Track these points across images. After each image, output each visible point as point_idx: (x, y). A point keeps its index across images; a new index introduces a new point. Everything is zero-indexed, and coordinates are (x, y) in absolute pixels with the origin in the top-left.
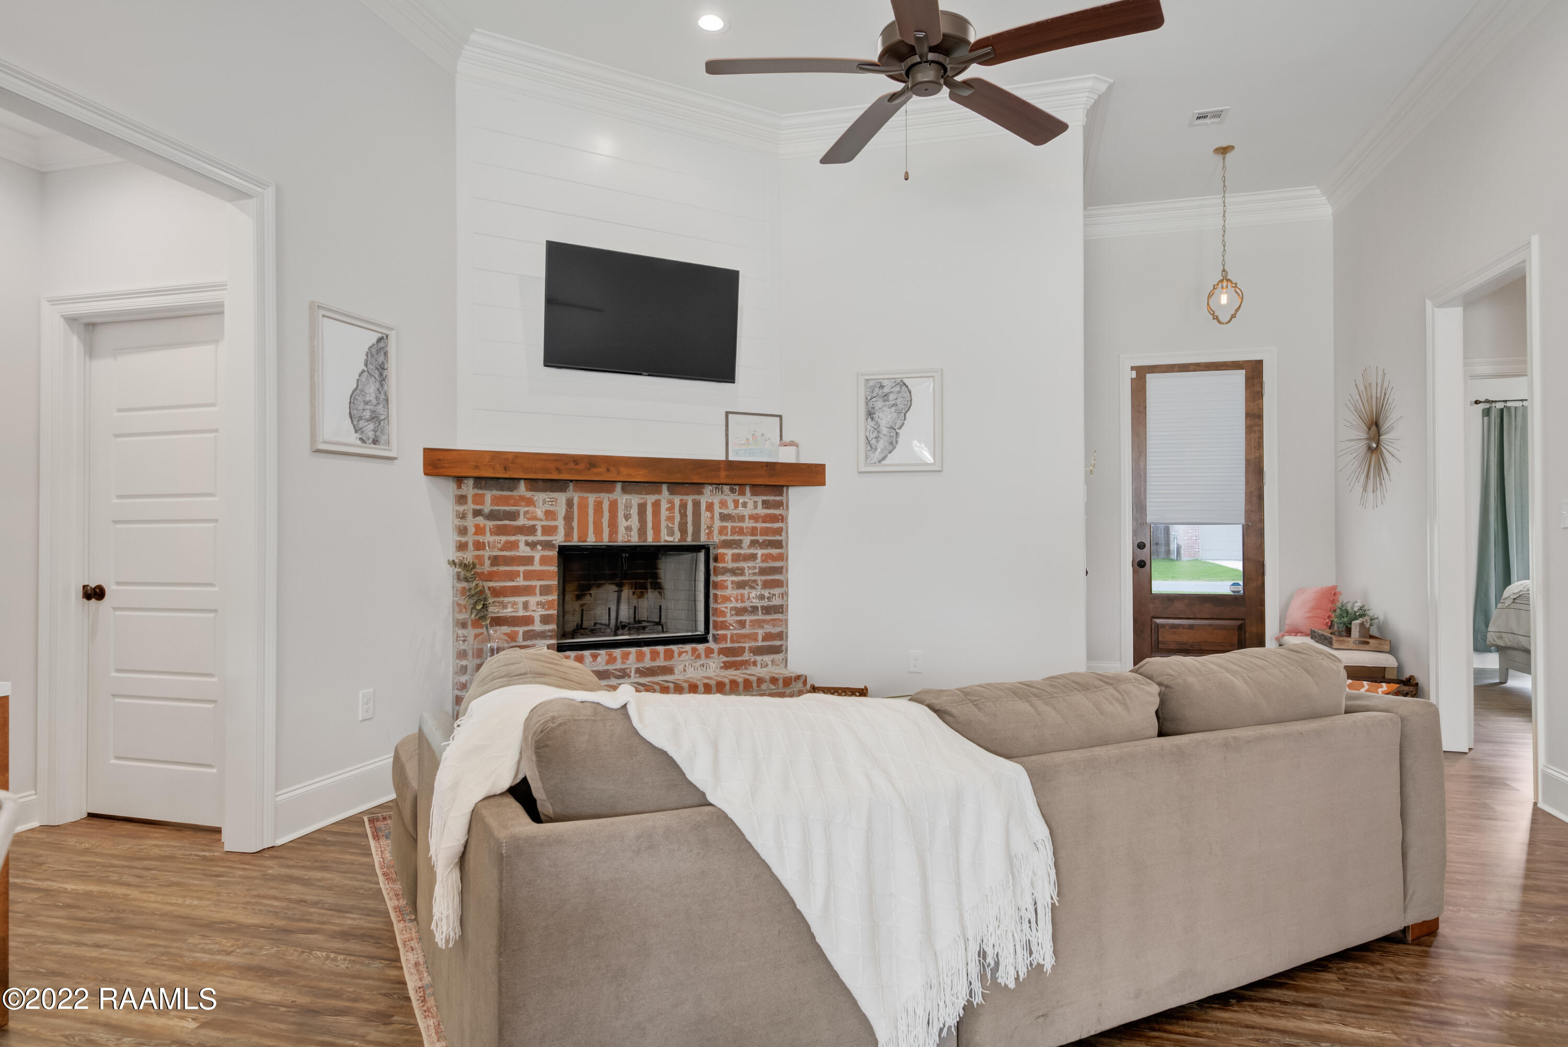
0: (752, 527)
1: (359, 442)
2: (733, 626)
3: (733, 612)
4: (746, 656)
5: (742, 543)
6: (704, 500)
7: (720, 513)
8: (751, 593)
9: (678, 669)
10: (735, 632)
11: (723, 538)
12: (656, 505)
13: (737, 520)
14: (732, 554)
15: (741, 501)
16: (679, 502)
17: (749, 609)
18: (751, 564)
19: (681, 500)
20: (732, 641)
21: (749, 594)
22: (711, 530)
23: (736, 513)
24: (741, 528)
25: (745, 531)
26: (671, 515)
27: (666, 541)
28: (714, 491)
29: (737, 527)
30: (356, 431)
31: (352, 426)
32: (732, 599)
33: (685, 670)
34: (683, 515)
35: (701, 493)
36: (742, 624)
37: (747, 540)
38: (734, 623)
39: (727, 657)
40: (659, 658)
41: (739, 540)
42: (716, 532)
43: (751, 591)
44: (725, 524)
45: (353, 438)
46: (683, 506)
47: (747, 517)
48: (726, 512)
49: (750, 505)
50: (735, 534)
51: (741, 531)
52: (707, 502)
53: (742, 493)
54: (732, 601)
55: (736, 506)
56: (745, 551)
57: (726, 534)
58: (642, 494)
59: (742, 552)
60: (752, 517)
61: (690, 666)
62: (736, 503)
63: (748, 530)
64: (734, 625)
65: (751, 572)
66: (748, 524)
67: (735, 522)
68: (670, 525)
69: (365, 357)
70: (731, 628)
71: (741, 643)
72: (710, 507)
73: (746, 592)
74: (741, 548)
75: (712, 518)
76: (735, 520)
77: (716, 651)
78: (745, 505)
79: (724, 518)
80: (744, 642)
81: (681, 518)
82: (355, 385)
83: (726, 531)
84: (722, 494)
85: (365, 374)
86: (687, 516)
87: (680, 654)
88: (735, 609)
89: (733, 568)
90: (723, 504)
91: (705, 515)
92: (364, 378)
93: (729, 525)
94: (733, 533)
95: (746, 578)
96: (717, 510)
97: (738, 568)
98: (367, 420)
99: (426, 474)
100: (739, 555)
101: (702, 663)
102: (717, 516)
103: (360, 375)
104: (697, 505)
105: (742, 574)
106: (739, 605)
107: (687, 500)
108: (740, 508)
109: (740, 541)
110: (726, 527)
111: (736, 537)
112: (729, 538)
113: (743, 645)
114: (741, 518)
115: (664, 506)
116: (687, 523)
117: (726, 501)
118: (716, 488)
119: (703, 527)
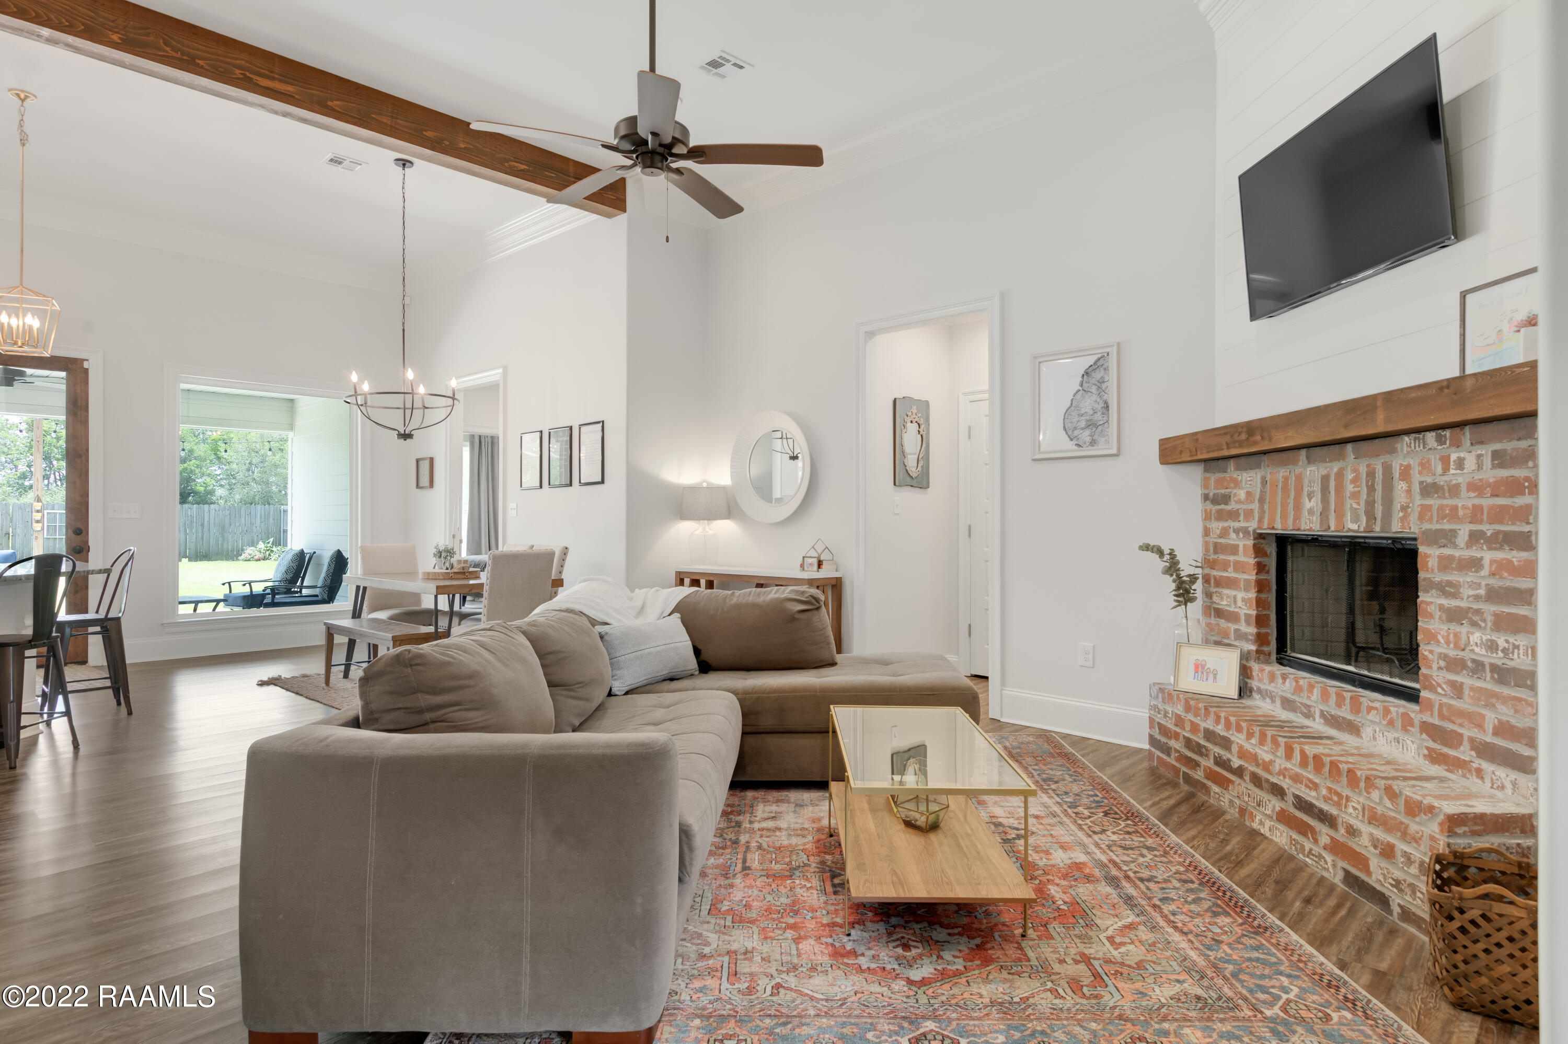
0: (1474, 506)
1: (1076, 448)
2: (1443, 689)
3: (1442, 664)
4: (1464, 753)
5: (1455, 537)
6: (1397, 463)
7: (1421, 483)
8: (1472, 633)
9: (1367, 732)
10: (1445, 700)
11: (1426, 526)
12: (1340, 476)
13: (1447, 494)
14: (1439, 557)
15: (1454, 457)
16: (1365, 469)
17: (1469, 664)
18: (1470, 577)
19: (1368, 466)
20: (1442, 717)
21: (1468, 633)
22: (1406, 512)
23: (1446, 481)
24: (1455, 509)
25: (1461, 513)
26: (1356, 489)
27: (1350, 530)
28: (1413, 445)
29: (1447, 506)
30: (1072, 440)
31: (1067, 436)
32: (1440, 637)
33: (1375, 739)
34: (1371, 489)
35: (1393, 451)
36: (1457, 689)
37: (1464, 531)
38: (1445, 683)
39: (1434, 741)
40: (1344, 705)
41: (1451, 530)
42: (1414, 516)
43: (1472, 630)
44: (1429, 502)
45: (1070, 445)
46: (1371, 475)
47: (1464, 488)
48: (1429, 480)
49: (1470, 462)
50: (1443, 519)
51: (1453, 514)
52: (1401, 465)
53: (1457, 444)
54: (1438, 641)
55: (1446, 469)
56: (1461, 552)
57: (1430, 520)
58: (1326, 462)
59: (1457, 553)
60: (1472, 487)
61: (1381, 735)
62: (1445, 460)
63: (1467, 511)
64: (1444, 686)
65: (1471, 592)
66: (1466, 501)
67: (1444, 498)
68: (1355, 506)
69: (1081, 379)
70: (1440, 690)
71: (1454, 723)
72: (1406, 473)
73: (1463, 630)
74: (1455, 546)
75: (1409, 491)
76: (1444, 494)
77: (1417, 723)
78: (1460, 464)
79: (1428, 490)
80: (1461, 725)
81: (1368, 495)
82: (1069, 405)
83: (1429, 514)
84: (1424, 447)
85: (1080, 393)
86: (1375, 490)
87: (1370, 709)
88: (1445, 657)
89: (1441, 581)
90: (1425, 466)
91: (1400, 487)
92: (1078, 396)
93: (1434, 502)
94: (1441, 517)
95: (1463, 604)
96: (1416, 478)
97: (1450, 584)
98: (1082, 429)
99: (1162, 463)
100: (1451, 558)
101: (1396, 735)
102: (1416, 488)
103: (1074, 395)
104: (1387, 469)
105: (1455, 596)
106: (1452, 653)
107: (1375, 464)
108: (1452, 471)
109: (1453, 533)
110: (1429, 507)
111: (1447, 526)
112: (1435, 526)
113: (1460, 731)
114: (1454, 490)
115: (1350, 476)
116: (1374, 502)
117: (1429, 461)
118: (1415, 439)
119: (1397, 506)
